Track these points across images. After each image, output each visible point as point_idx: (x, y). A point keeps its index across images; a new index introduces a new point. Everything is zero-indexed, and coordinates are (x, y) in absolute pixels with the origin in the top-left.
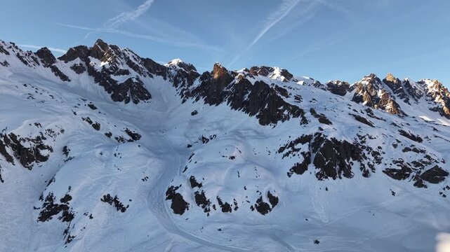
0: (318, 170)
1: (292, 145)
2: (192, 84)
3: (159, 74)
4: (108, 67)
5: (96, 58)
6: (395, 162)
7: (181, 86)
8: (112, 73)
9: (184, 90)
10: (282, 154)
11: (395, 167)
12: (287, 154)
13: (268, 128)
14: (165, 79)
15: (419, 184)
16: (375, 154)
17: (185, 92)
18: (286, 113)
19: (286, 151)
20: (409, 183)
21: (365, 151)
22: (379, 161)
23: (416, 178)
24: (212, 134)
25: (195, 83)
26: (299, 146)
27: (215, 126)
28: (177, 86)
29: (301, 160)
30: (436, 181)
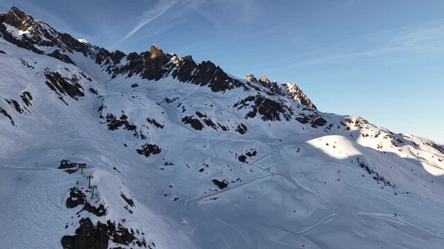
0: (262, 116)
1: (242, 102)
2: (119, 62)
3: (79, 50)
4: (30, 36)
5: (11, 25)
6: (301, 114)
7: (106, 64)
8: (36, 43)
9: (110, 67)
10: (236, 108)
11: (301, 117)
12: (241, 108)
13: (220, 94)
14: (86, 55)
15: (313, 126)
16: (290, 110)
17: (111, 69)
18: (230, 84)
19: (239, 106)
20: (308, 125)
21: (284, 108)
22: (292, 114)
23: (312, 123)
24: (174, 96)
25: (121, 61)
26: (248, 102)
27: (172, 92)
28: (100, 64)
29: (252, 110)
30: (321, 125)
